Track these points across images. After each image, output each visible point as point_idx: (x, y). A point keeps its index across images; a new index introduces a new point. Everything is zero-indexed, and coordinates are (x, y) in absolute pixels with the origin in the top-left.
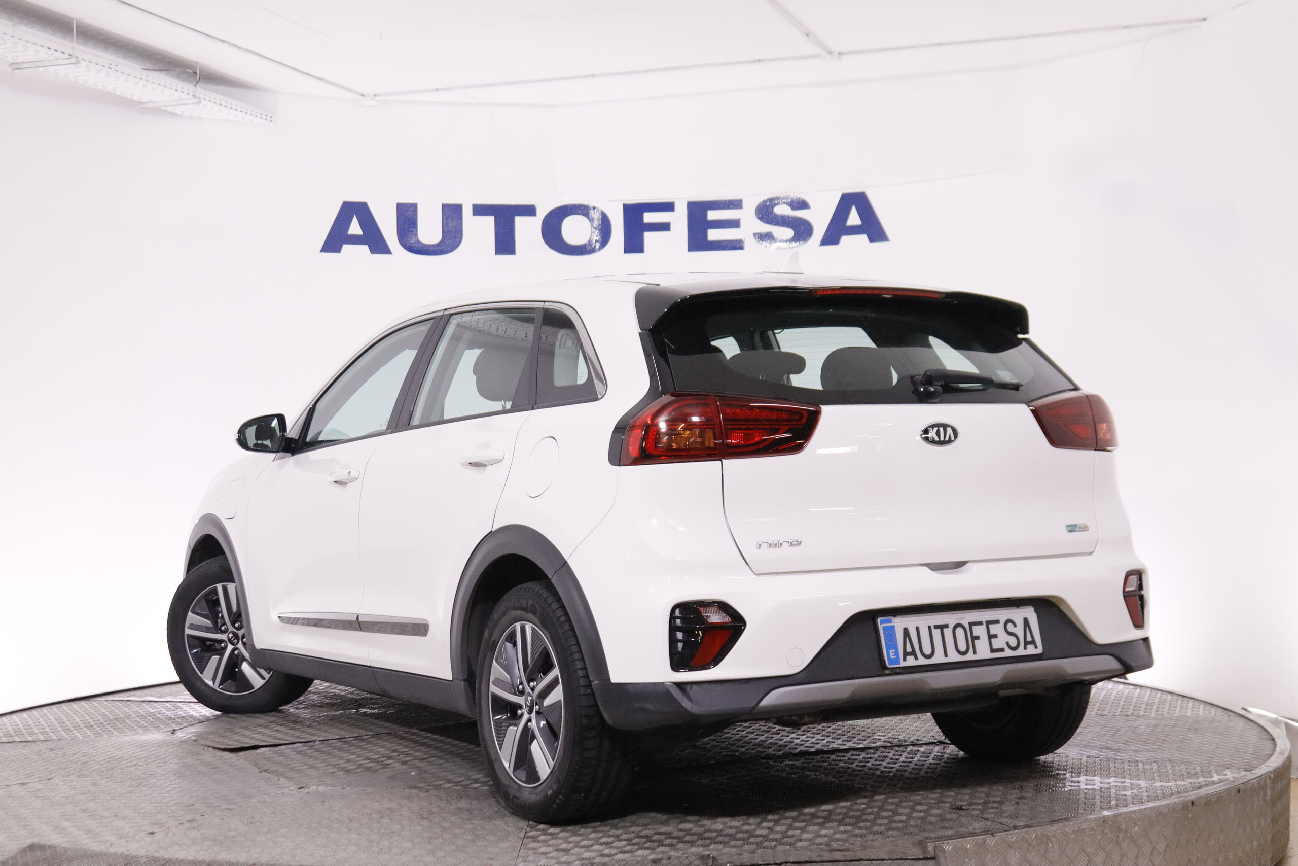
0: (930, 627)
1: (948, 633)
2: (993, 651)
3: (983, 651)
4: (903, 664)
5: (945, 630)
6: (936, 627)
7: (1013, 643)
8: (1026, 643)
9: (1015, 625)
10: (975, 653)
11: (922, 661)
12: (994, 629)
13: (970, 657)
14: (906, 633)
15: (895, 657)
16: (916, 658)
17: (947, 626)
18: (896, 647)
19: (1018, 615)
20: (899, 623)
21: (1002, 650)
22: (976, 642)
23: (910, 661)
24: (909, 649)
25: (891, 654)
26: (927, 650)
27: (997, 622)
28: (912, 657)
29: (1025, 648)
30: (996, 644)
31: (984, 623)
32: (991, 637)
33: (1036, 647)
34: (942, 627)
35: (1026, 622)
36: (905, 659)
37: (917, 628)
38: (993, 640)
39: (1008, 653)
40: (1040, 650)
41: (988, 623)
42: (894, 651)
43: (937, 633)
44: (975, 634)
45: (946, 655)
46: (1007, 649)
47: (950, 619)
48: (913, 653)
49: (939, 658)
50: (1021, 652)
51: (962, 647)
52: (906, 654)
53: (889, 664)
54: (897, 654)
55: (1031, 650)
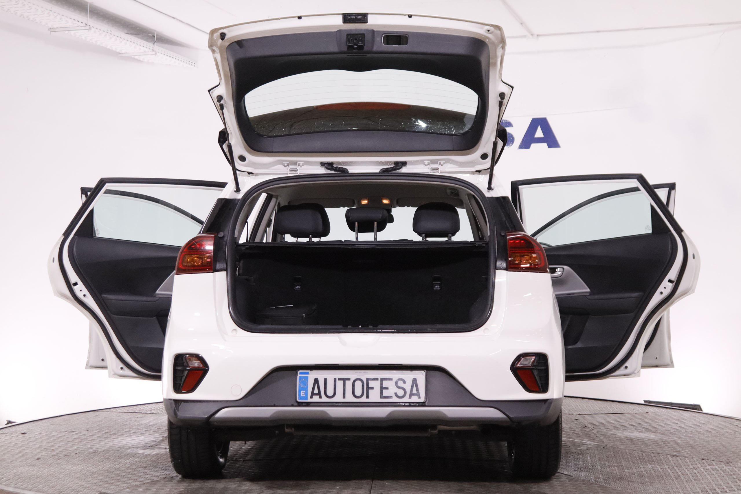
0: (335, 380)
1: (349, 384)
2: (382, 397)
3: (374, 396)
4: (309, 400)
5: (347, 382)
6: (340, 379)
7: (401, 393)
8: (411, 395)
9: (404, 382)
10: (367, 397)
11: (324, 399)
12: (385, 384)
13: (364, 399)
14: (316, 381)
15: (304, 395)
16: (320, 397)
17: (349, 379)
18: (306, 389)
19: (408, 376)
20: (312, 375)
21: (391, 397)
22: (370, 391)
23: (316, 399)
24: (316, 391)
25: (302, 393)
26: (330, 392)
27: (390, 379)
28: (318, 397)
29: (410, 397)
30: (386, 393)
31: (379, 380)
32: (382, 388)
33: (419, 397)
34: (344, 380)
35: (415, 381)
36: (311, 397)
37: (326, 380)
38: (384, 391)
39: (395, 399)
40: (422, 400)
41: (382, 380)
42: (305, 391)
43: (340, 384)
44: (370, 386)
45: (344, 397)
46: (394, 397)
47: (352, 375)
48: (319, 394)
49: (338, 398)
50: (406, 399)
51: (358, 392)
52: (313, 394)
53: (299, 399)
54: (306, 394)
55: (415, 399)
